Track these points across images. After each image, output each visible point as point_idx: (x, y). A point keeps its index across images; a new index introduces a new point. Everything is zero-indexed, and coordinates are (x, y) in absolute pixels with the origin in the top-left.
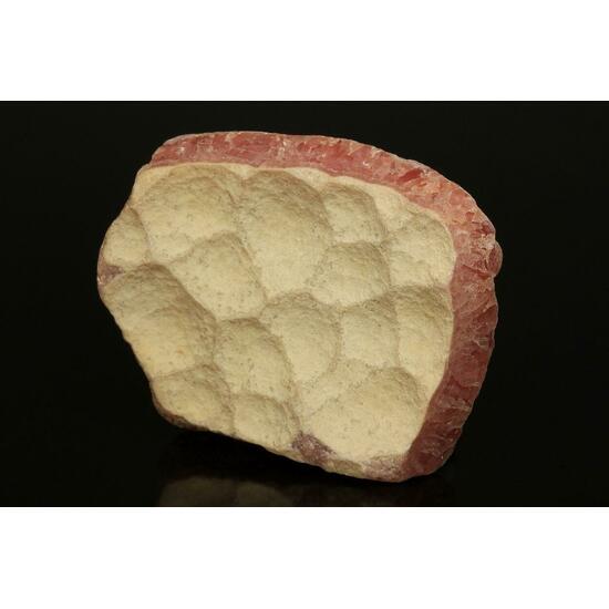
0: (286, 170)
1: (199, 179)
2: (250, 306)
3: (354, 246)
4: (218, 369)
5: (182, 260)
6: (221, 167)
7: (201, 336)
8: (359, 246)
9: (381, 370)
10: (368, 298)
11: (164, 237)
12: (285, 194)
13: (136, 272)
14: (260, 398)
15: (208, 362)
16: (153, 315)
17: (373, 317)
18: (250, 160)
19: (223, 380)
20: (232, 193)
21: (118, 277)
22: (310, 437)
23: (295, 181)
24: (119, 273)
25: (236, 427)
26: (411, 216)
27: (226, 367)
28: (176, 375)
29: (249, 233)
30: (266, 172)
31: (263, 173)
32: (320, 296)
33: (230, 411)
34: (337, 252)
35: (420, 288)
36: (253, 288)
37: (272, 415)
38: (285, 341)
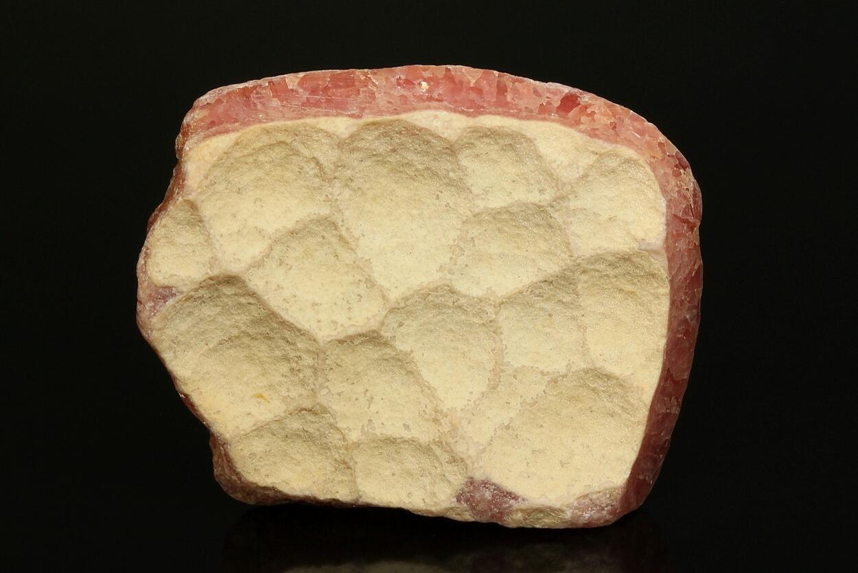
0: (403, 116)
1: (271, 146)
2: (365, 315)
3: (507, 210)
4: (325, 410)
5: (258, 264)
6: (305, 125)
7: (292, 370)
8: (515, 209)
9: (565, 376)
10: (535, 280)
11: (231, 235)
12: (394, 151)
13: (196, 290)
14: (391, 441)
15: (307, 404)
16: (215, 350)
17: (542, 305)
18: (345, 109)
19: (332, 426)
20: (322, 160)
21: (171, 302)
22: (486, 484)
23: (414, 132)
24: (174, 295)
25: (360, 487)
26: (594, 158)
27: (336, 406)
28: (260, 430)
29: (347, 213)
30: (374, 124)
31: (368, 126)
32: (462, 286)
33: (349, 468)
34: (480, 222)
35: (614, 255)
36: (362, 289)
37: (412, 462)
38: (417, 356)
